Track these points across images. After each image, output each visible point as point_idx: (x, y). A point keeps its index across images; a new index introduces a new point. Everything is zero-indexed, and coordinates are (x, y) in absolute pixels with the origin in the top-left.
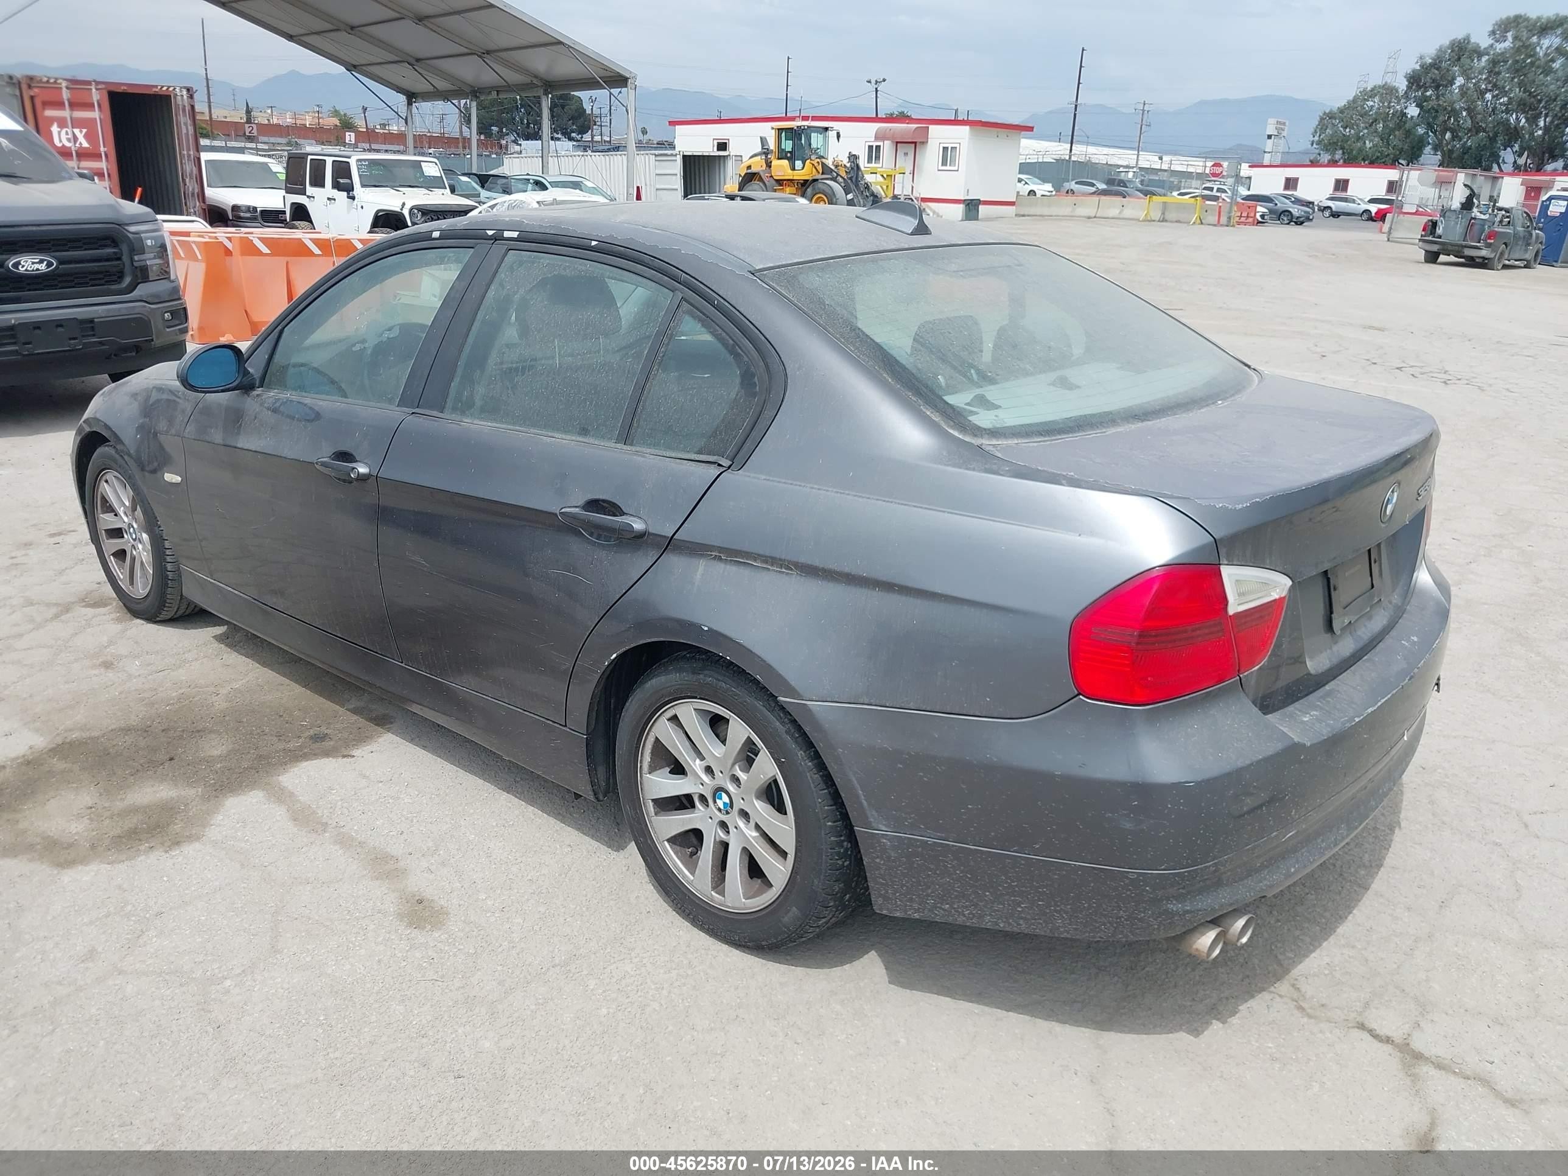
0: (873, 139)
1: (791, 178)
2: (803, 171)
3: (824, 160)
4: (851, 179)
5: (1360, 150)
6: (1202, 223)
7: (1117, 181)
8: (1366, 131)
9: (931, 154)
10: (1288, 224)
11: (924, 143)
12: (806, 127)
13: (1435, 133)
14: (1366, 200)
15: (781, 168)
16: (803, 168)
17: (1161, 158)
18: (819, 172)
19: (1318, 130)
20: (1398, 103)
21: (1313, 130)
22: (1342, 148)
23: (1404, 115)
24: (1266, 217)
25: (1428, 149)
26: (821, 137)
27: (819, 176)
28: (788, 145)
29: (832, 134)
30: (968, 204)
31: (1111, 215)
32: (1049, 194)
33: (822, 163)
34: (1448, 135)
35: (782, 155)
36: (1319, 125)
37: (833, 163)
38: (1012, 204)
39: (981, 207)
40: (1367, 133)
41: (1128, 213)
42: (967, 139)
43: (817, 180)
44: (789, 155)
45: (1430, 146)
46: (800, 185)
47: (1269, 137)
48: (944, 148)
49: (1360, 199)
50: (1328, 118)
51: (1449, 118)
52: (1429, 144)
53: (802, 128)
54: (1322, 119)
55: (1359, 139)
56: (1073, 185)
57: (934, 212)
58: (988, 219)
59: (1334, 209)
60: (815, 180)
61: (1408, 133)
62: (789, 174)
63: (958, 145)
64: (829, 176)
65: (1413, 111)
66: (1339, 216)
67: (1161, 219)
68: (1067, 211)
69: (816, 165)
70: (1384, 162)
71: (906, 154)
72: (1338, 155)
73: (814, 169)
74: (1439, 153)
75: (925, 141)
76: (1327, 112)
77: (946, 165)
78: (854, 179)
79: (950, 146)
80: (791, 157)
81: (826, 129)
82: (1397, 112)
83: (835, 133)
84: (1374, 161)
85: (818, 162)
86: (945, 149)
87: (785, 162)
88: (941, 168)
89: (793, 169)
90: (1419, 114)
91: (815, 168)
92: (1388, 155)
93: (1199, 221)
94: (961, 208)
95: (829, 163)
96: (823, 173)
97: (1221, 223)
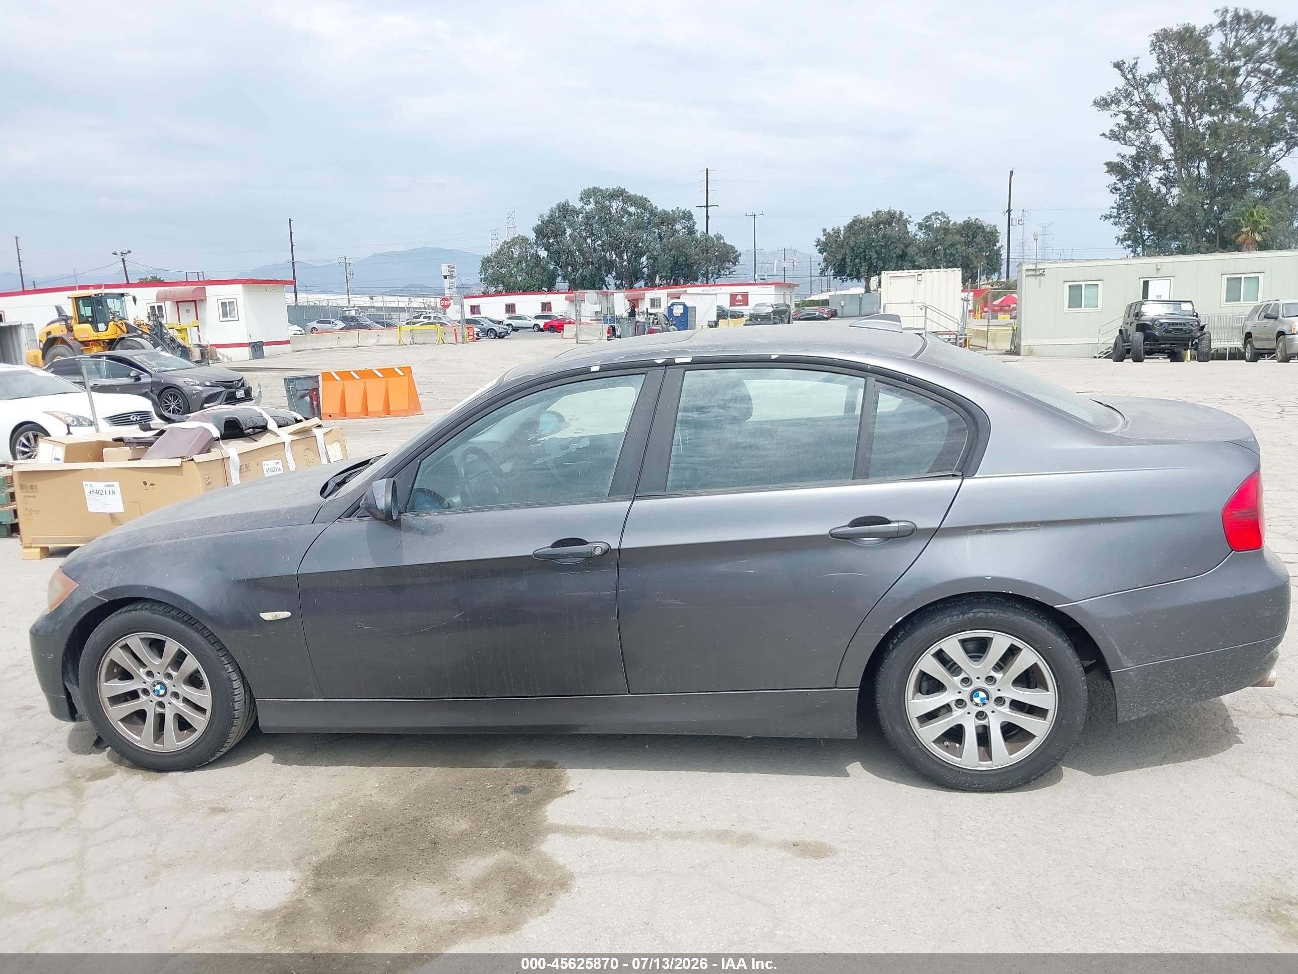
0: (155, 301)
1: (97, 338)
2: (107, 332)
3: (126, 321)
4: (156, 334)
5: (515, 283)
6: (444, 343)
7: (350, 318)
8: (515, 269)
9: (211, 309)
10: (494, 338)
11: (203, 300)
12: (103, 295)
13: (561, 267)
14: (533, 317)
15: (84, 331)
16: (107, 329)
17: (372, 298)
18: (124, 332)
19: (483, 271)
20: (532, 248)
21: (479, 271)
22: (503, 282)
23: (539, 256)
24: (480, 335)
25: (559, 279)
26: (117, 302)
27: (125, 335)
28: (87, 311)
29: (128, 300)
30: (254, 346)
31: (371, 344)
32: (299, 333)
33: (125, 323)
34: (570, 268)
35: (82, 320)
36: (482, 267)
37: (135, 323)
38: (287, 342)
39: (264, 347)
40: (517, 271)
41: (384, 340)
42: (242, 294)
43: (124, 338)
44: (90, 319)
45: (560, 277)
46: (106, 345)
47: (445, 277)
48: (222, 303)
49: (530, 317)
50: (487, 261)
51: (568, 256)
52: (559, 275)
53: (100, 295)
54: (483, 263)
55: (511, 275)
56: (314, 324)
57: (223, 356)
58: (272, 356)
59: (514, 325)
60: (122, 339)
61: (544, 269)
62: (94, 335)
63: (234, 300)
64: (136, 334)
65: (543, 253)
66: (518, 330)
67: (412, 343)
68: (334, 344)
69: (120, 325)
70: (533, 290)
71: (188, 311)
72: (500, 288)
73: (118, 329)
74: (567, 281)
75: (204, 298)
76: (486, 257)
77: (227, 317)
78: (159, 335)
79: (227, 301)
80: (93, 321)
81: (122, 295)
82: (533, 254)
83: (131, 298)
84: (526, 291)
85: (121, 323)
86: (224, 304)
87: (88, 326)
88: (222, 319)
89: (97, 330)
90: (548, 256)
91: (120, 328)
92: (534, 285)
93: (441, 341)
94: (246, 351)
95: (131, 322)
96: (128, 332)
97: (459, 341)
